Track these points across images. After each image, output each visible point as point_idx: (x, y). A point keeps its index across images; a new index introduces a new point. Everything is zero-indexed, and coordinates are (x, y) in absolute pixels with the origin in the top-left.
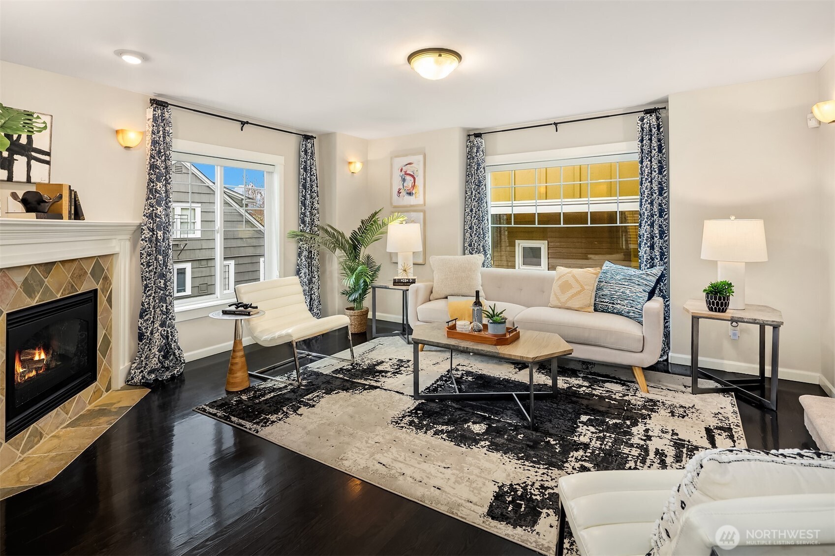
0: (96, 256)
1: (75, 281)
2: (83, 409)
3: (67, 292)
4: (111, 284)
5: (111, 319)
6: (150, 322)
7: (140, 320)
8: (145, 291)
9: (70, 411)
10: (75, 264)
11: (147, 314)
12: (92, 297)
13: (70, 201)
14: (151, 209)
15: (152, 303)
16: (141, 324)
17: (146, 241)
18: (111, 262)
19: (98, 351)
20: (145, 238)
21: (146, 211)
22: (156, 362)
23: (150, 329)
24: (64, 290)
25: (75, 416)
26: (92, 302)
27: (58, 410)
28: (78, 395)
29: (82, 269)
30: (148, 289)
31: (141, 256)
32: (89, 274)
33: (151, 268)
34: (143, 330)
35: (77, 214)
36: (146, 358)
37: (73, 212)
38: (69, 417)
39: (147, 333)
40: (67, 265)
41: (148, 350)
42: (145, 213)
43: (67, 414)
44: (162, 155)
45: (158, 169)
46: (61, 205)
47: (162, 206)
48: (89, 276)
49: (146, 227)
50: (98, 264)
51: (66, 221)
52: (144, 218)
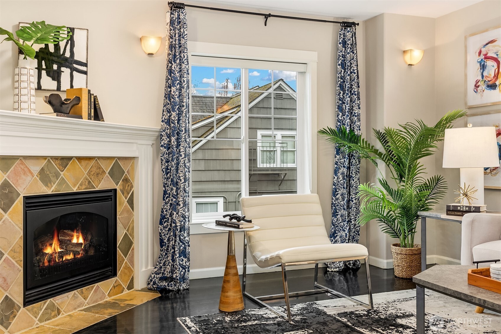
0: (113, 158)
1: (92, 178)
2: (101, 299)
3: (84, 187)
4: (132, 187)
5: (133, 221)
6: (167, 229)
7: (160, 226)
8: (164, 197)
9: (88, 297)
10: (93, 162)
11: (166, 221)
12: (112, 196)
13: (90, 104)
14: (169, 115)
15: (169, 210)
16: (161, 230)
17: (165, 148)
18: (131, 166)
19: (118, 249)
20: (165, 144)
21: (164, 117)
22: (169, 270)
23: (168, 236)
24: (81, 185)
25: (93, 303)
26: (112, 201)
27: (75, 294)
28: (96, 284)
29: (100, 168)
30: (167, 195)
31: (162, 162)
32: (107, 174)
33: (169, 175)
34: (163, 237)
35: (97, 115)
36: (164, 265)
37: (93, 114)
38: (87, 303)
39: (165, 240)
40: (84, 163)
41: (166, 257)
42: (163, 119)
43: (85, 299)
44: (177, 59)
45: (173, 73)
46: (82, 107)
47: (175, 111)
48: (107, 176)
49: (165, 133)
50: (116, 165)
51: (85, 120)
52: (162, 124)
